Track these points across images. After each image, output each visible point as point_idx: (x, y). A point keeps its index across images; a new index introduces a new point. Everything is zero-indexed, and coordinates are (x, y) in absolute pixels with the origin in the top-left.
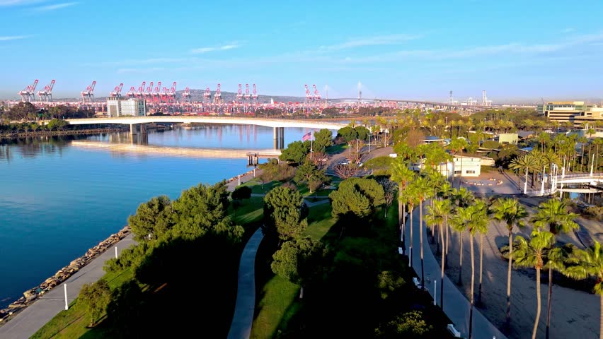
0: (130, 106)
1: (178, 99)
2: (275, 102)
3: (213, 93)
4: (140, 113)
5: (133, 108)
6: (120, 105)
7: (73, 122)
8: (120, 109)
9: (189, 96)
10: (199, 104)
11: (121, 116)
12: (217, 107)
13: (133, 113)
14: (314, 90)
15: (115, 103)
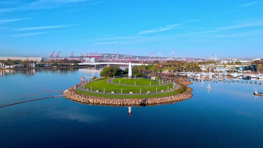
0: (93, 60)
1: (103, 57)
2: (138, 59)
3: (116, 55)
4: (96, 62)
5: (94, 60)
6: (90, 60)
8: (90, 61)
9: (107, 56)
10: (111, 60)
11: (90, 62)
12: (117, 60)
13: (94, 62)
14: (153, 54)
15: (88, 59)
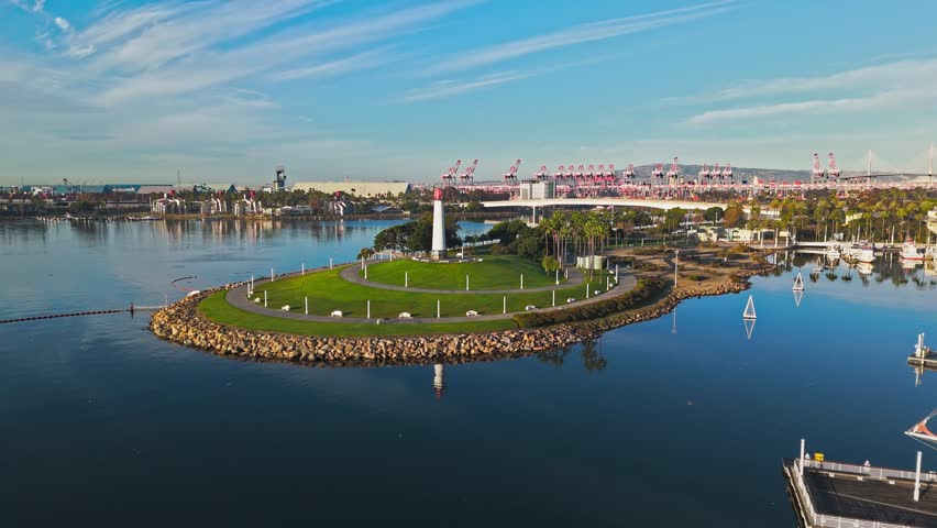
1: (618, 179)
2: (760, 182)
4: (550, 195)
5: (544, 191)
6: (531, 189)
7: (487, 204)
8: (531, 193)
10: (646, 187)
11: (531, 198)
13: (543, 195)
15: (527, 186)
